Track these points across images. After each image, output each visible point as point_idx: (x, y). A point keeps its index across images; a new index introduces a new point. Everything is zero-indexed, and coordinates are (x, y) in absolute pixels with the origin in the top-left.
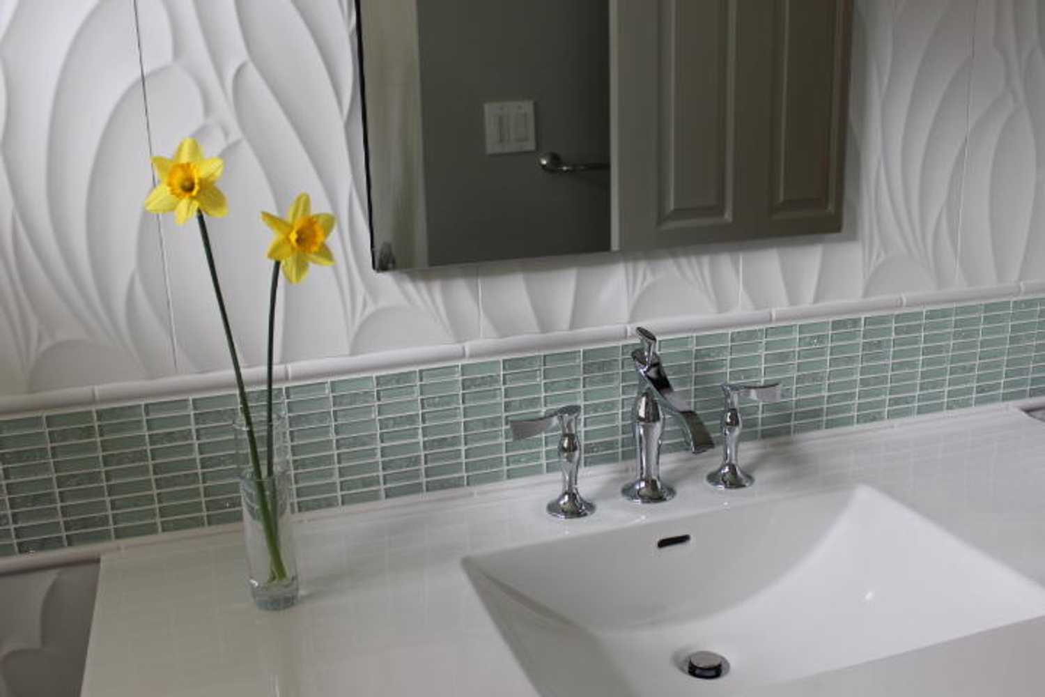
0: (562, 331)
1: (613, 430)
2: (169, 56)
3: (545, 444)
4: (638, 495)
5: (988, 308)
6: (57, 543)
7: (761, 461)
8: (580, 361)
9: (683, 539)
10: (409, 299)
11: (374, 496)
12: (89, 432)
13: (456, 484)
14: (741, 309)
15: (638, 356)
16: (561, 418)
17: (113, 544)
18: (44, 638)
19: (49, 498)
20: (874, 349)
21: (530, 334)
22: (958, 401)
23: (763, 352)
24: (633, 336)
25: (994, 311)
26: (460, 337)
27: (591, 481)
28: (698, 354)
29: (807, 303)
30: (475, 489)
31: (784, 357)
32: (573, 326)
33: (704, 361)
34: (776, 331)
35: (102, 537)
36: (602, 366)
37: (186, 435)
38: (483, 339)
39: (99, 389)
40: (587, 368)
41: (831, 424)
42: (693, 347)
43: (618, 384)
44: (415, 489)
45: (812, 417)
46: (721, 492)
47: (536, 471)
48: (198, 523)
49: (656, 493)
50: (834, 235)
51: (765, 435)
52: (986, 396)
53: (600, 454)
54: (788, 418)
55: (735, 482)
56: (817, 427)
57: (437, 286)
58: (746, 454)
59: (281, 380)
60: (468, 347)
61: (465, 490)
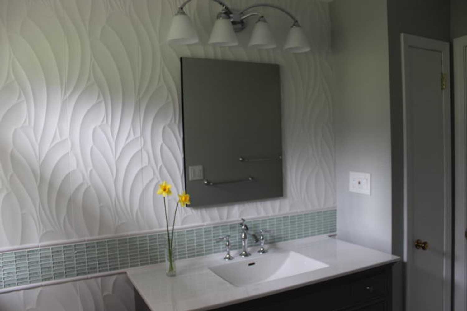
0: (225, 220)
1: (236, 242)
2: (147, 164)
3: (222, 245)
4: (243, 255)
5: (318, 213)
6: (117, 268)
7: (269, 248)
8: (229, 227)
9: (253, 264)
10: (193, 212)
11: (185, 258)
12: (126, 243)
13: (203, 255)
14: (263, 214)
15: (242, 224)
16: (226, 238)
17: (129, 269)
18: (113, 292)
19: (116, 258)
20: (293, 223)
21: (218, 221)
22: (313, 235)
23: (268, 224)
24: (240, 220)
25: (319, 213)
26: (204, 221)
27: (233, 253)
28: (254, 225)
29: (277, 212)
30: (208, 256)
31: (273, 225)
32: (227, 218)
33: (255, 226)
34: (271, 219)
35: (127, 267)
36: (233, 228)
37: (147, 243)
38: (208, 222)
39: (129, 233)
40: (231, 228)
41: (285, 240)
42: (253, 223)
43: (237, 232)
44: (194, 256)
45: (280, 239)
46: (261, 254)
47: (220, 252)
48: (148, 264)
49: (247, 255)
50: (282, 197)
51: (270, 243)
52: (320, 233)
53: (234, 248)
54: (274, 239)
55: (264, 252)
56: (281, 241)
57: (199, 210)
58: (266, 247)
59: (175, 230)
60: (205, 224)
61: (204, 256)
